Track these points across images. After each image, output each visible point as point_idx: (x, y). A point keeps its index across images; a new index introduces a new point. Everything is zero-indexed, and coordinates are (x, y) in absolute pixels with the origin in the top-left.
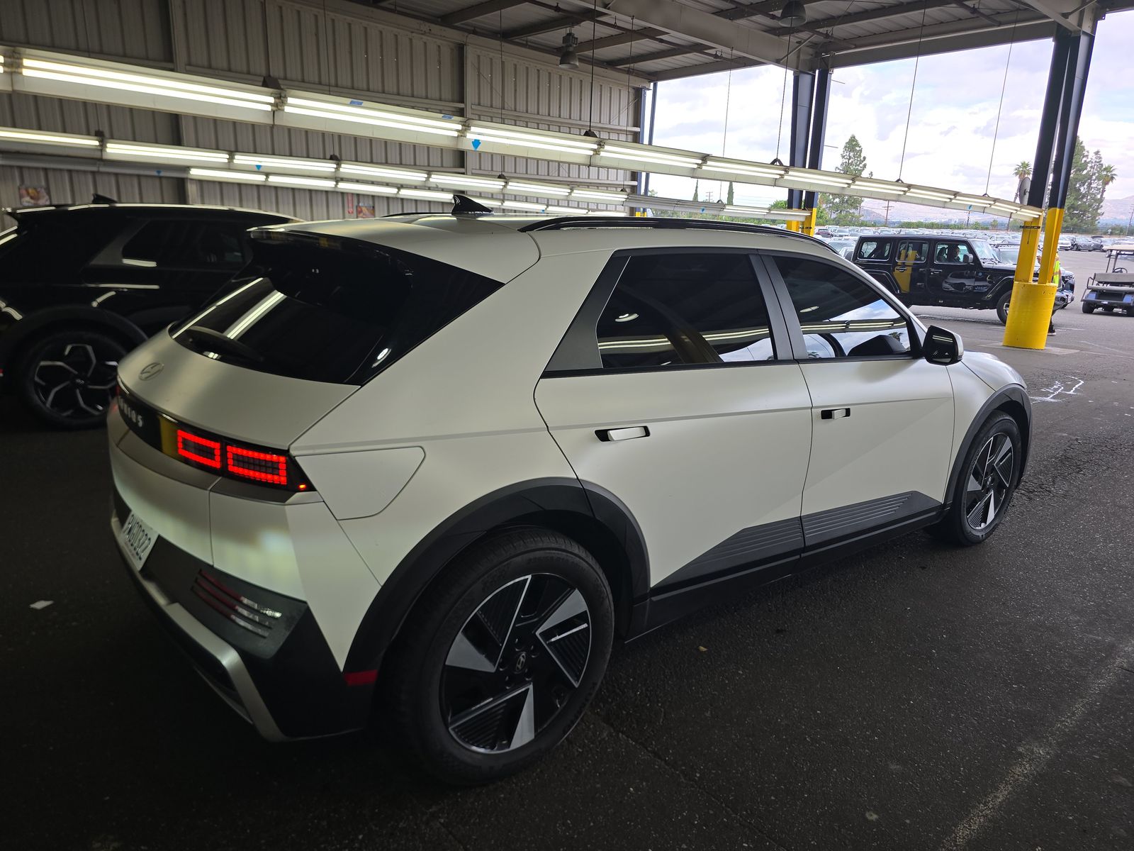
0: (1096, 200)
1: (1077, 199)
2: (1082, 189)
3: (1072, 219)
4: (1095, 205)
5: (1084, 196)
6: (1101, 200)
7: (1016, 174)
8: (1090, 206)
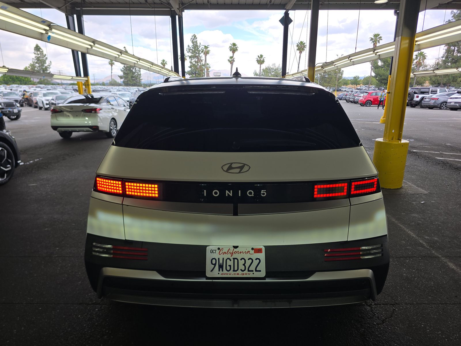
0: (139, 75)
1: (133, 74)
2: (133, 70)
3: (133, 81)
4: (139, 76)
5: (135, 73)
6: (140, 75)
7: (109, 64)
8: (138, 76)
